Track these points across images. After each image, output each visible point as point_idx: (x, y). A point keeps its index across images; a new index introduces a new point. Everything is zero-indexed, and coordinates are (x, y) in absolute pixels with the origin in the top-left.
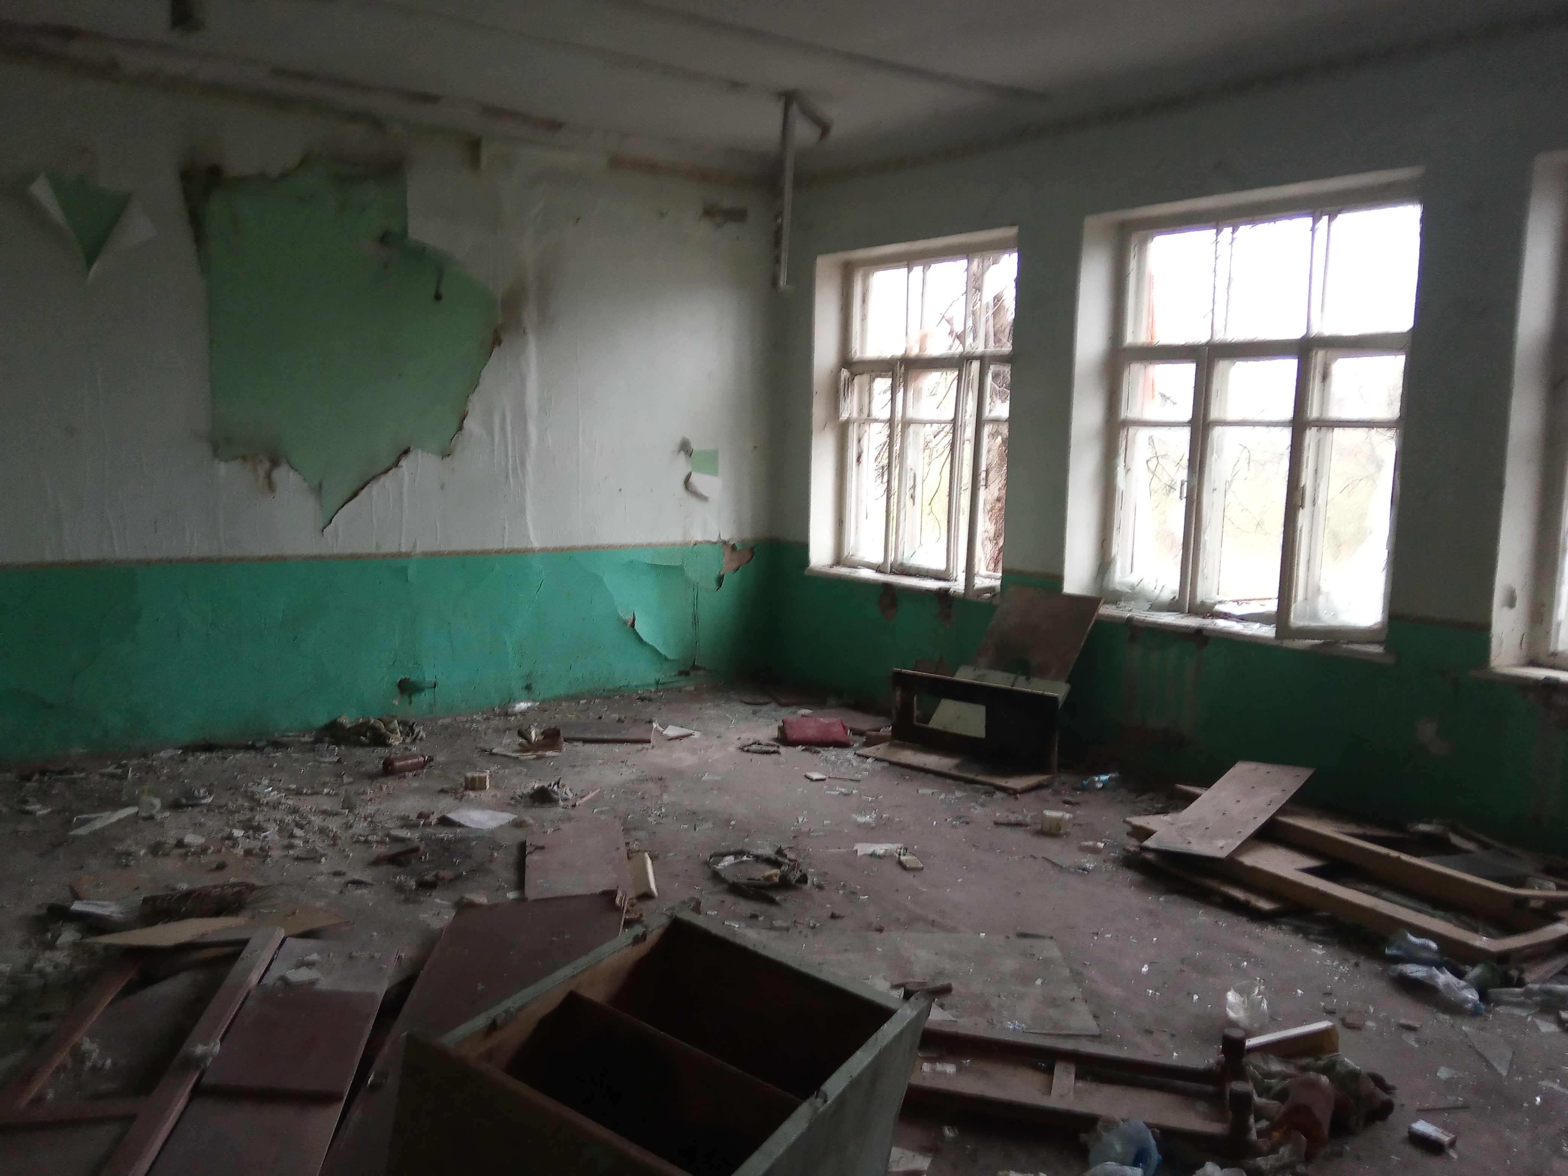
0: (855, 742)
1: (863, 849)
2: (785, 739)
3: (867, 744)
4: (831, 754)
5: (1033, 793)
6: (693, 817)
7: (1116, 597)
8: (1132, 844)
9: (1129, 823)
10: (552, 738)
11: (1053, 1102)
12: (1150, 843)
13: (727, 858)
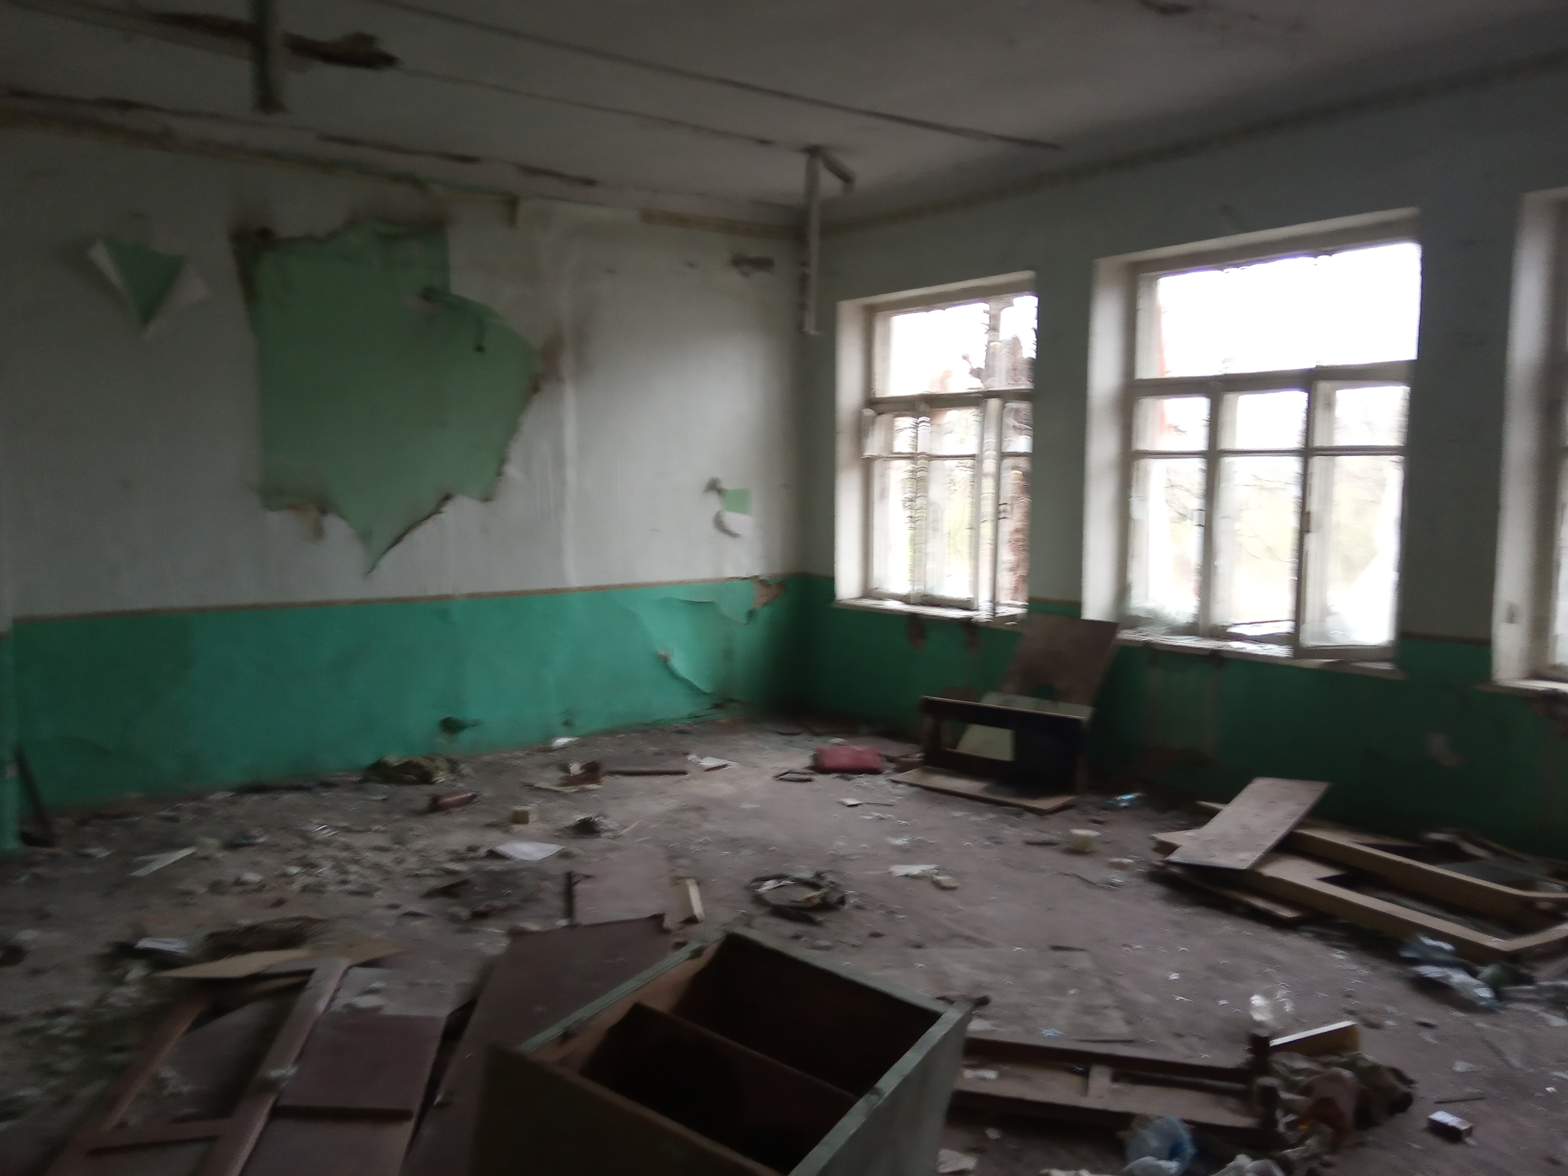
0: (887, 768)
1: (900, 870)
2: (819, 768)
3: (899, 770)
4: (864, 780)
5: (1060, 814)
6: (734, 843)
7: (1135, 622)
8: (1157, 859)
9: (1153, 839)
10: (592, 772)
11: (1090, 1102)
12: (1174, 857)
13: (770, 882)
